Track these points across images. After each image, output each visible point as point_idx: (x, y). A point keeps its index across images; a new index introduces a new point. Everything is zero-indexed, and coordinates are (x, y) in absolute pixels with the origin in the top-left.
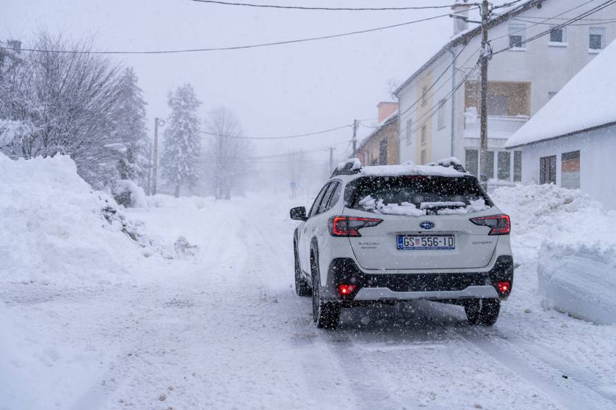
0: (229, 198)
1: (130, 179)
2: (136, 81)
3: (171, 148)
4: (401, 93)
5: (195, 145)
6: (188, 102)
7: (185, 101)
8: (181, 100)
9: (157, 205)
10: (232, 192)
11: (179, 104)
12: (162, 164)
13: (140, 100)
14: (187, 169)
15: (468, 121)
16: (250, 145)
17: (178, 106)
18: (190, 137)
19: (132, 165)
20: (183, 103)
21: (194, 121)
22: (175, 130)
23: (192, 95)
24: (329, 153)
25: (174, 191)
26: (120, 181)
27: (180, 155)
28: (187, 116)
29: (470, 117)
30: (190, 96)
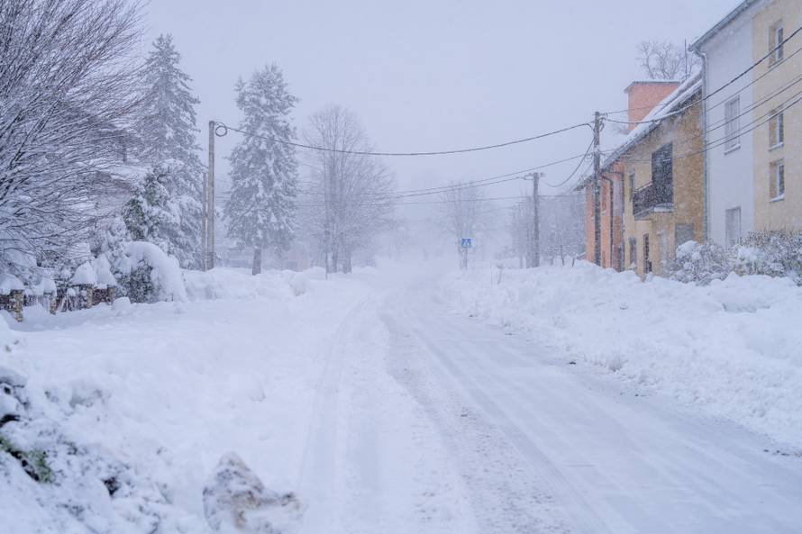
0: (350, 270)
1: (151, 239)
2: (176, 61)
3: (245, 183)
4: (705, 48)
5: (288, 177)
6: (271, 98)
7: (267, 97)
8: (259, 95)
9: (209, 294)
10: (353, 259)
11: (257, 102)
12: (229, 211)
13: (185, 94)
14: (273, 219)
16: (385, 173)
17: (255, 106)
18: (277, 161)
19: (156, 210)
20: (263, 101)
21: (286, 132)
22: (249, 149)
23: (281, 87)
24: (531, 184)
25: (251, 259)
26: (128, 244)
27: (260, 194)
28: (272, 124)
30: (275, 88)
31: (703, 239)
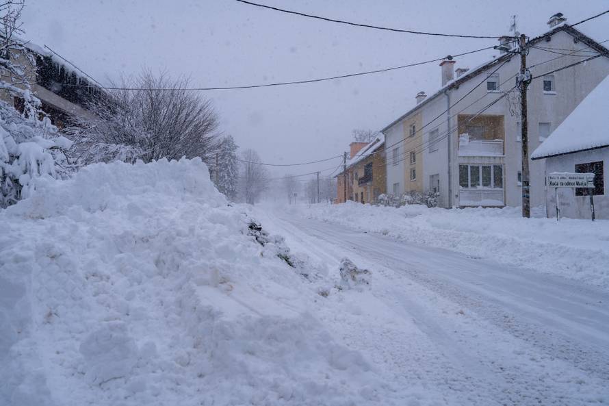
5: (235, 172)
6: (230, 146)
8: (226, 145)
15: (461, 144)
18: (232, 167)
21: (234, 158)
23: (233, 142)
24: (316, 175)
29: (464, 141)
31: (385, 192)
